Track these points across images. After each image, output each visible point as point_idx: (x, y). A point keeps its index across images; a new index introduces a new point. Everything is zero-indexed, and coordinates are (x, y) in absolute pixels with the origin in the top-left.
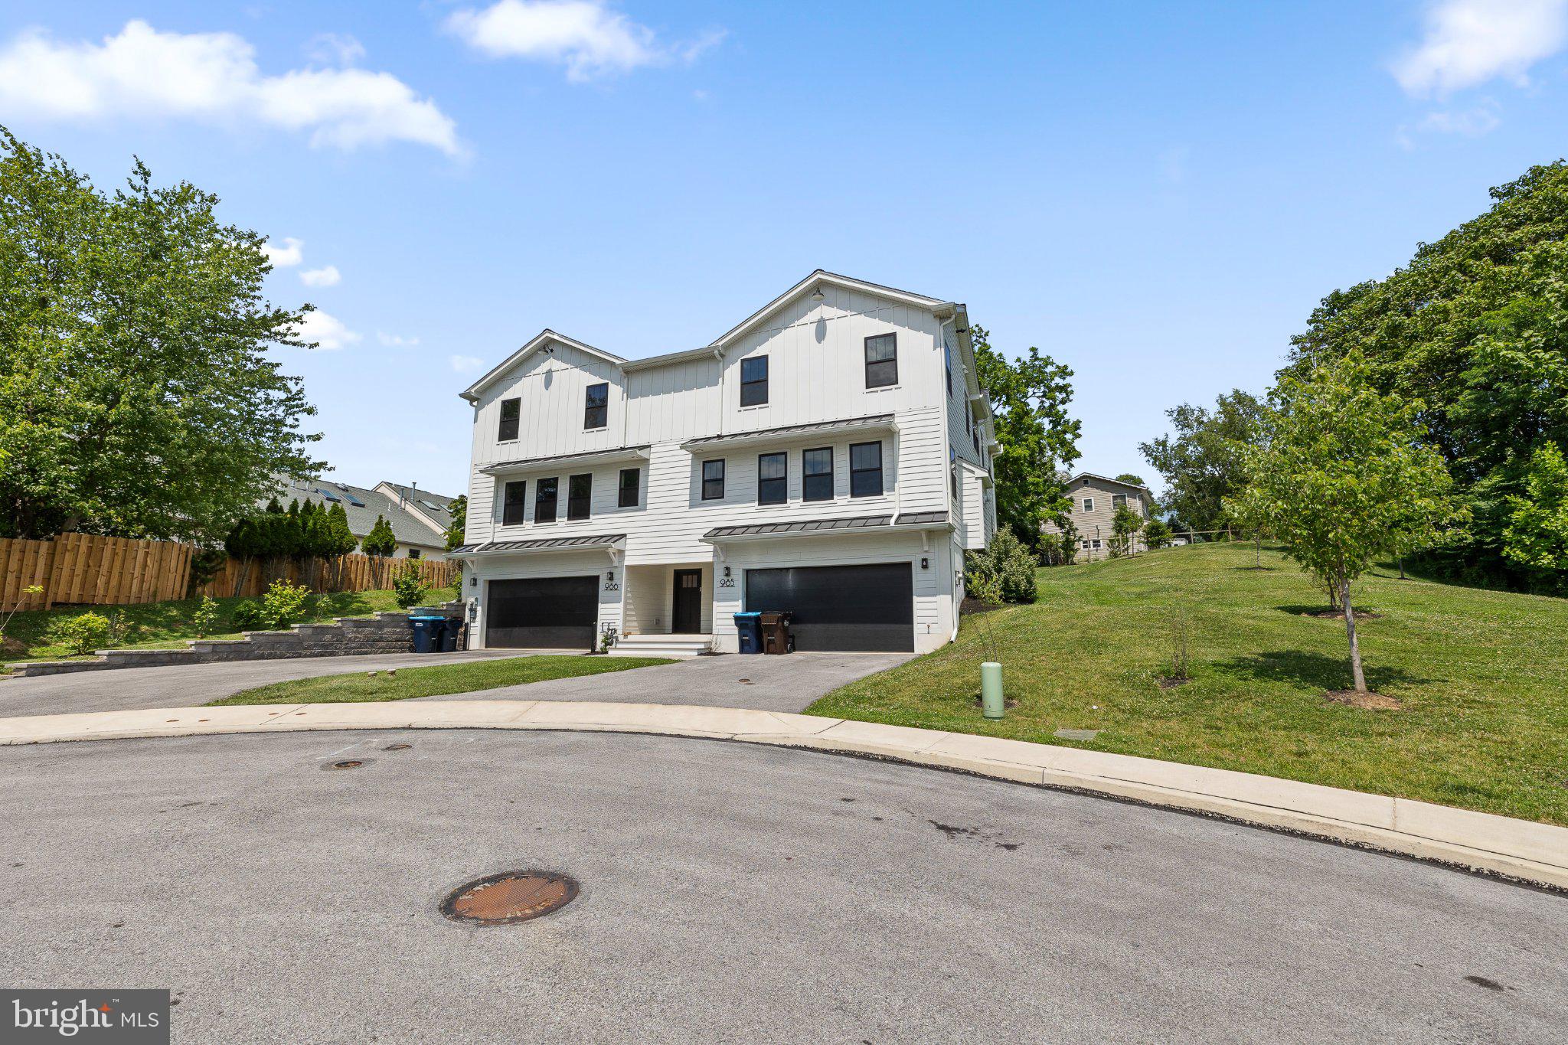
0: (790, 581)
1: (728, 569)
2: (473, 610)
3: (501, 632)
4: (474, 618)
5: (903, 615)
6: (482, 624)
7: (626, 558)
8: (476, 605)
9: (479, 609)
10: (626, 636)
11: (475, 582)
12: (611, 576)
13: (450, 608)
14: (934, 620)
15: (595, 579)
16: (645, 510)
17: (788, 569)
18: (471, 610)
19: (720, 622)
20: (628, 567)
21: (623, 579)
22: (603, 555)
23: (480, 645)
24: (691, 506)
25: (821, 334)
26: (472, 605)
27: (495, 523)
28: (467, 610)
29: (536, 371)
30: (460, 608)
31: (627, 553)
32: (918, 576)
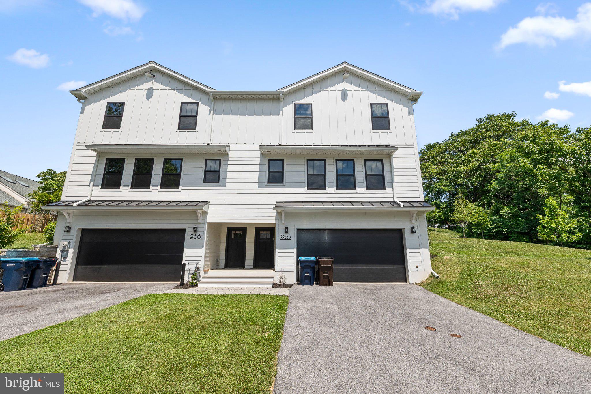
0: (326, 237)
1: (287, 228)
2: (64, 251)
3: (89, 268)
4: (65, 258)
5: (402, 260)
6: (72, 263)
7: (208, 218)
8: (69, 248)
9: (71, 251)
10: (206, 272)
11: (69, 230)
12: (195, 230)
13: (43, 250)
14: (420, 263)
15: (182, 231)
16: (225, 186)
17: (324, 230)
18: (63, 251)
19: (280, 263)
20: (209, 224)
21: (204, 233)
22: (194, 214)
23: (69, 279)
24: (259, 187)
25: (344, 96)
26: (64, 247)
27: (93, 186)
28: (58, 250)
29: (140, 87)
30: (51, 250)
31: (209, 214)
32: (408, 237)
